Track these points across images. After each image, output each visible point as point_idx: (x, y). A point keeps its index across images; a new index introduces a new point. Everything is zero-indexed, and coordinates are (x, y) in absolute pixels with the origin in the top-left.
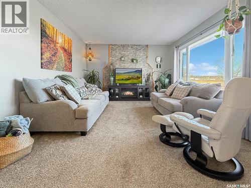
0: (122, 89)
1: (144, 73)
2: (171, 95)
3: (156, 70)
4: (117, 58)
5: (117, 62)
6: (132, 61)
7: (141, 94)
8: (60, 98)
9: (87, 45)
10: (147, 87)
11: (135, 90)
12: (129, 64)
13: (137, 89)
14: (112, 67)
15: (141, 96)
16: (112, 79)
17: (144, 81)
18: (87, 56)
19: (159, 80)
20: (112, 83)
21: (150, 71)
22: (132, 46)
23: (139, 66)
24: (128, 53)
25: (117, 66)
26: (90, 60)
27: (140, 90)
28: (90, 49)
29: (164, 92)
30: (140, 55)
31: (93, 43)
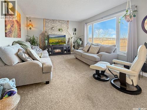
0: (54, 48)
1: (67, 38)
2: (88, 51)
3: (73, 36)
4: (49, 28)
5: (50, 30)
6: (59, 30)
7: (65, 50)
8: (28, 60)
9: (27, 18)
10: (69, 46)
11: (62, 48)
12: (57, 32)
13: (63, 48)
14: (46, 34)
15: (65, 52)
16: (47, 41)
17: (66, 42)
18: (28, 26)
19: (76, 42)
20: (46, 44)
21: (70, 37)
22: (59, 21)
23: (63, 33)
24: (57, 25)
25: (49, 33)
26: (30, 29)
27: (65, 48)
28: (30, 21)
29: (82, 49)
30: (64, 27)
31: (32, 17)
